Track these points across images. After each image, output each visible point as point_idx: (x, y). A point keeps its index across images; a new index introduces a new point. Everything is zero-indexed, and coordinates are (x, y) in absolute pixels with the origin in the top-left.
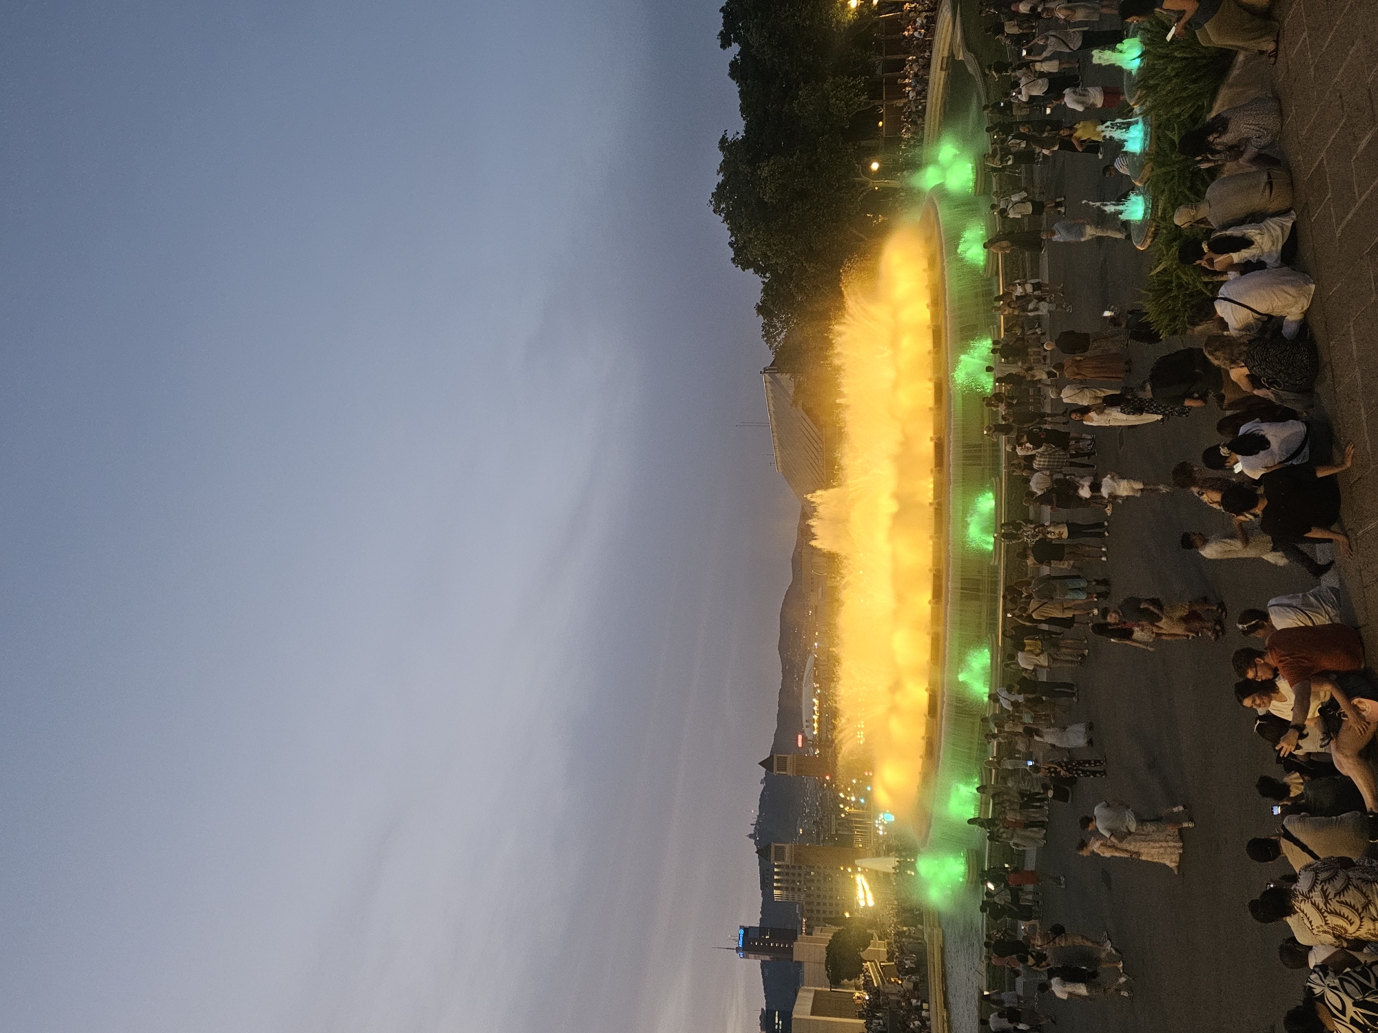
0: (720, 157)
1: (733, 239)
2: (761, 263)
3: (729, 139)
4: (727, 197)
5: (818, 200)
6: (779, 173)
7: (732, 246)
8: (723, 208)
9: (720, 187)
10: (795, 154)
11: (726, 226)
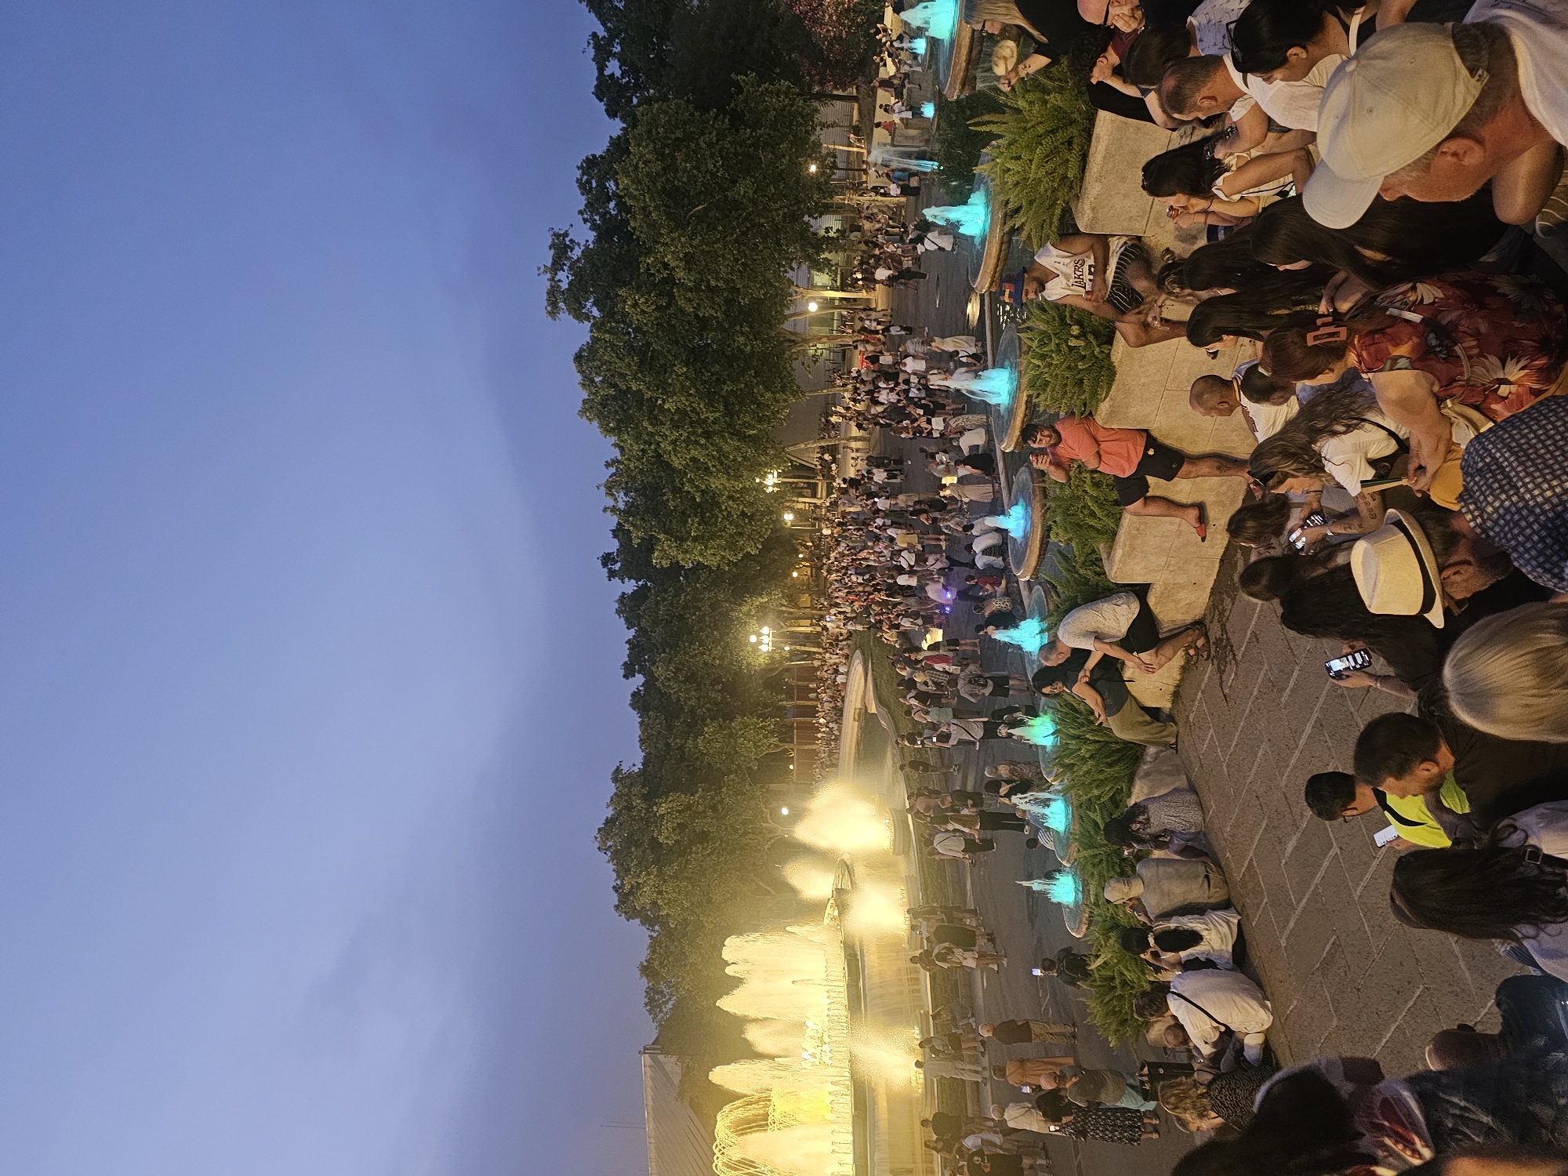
0: (612, 789)
1: (619, 882)
2: (649, 913)
3: (624, 772)
4: (616, 835)
5: (721, 845)
6: (678, 811)
7: (617, 891)
8: (611, 846)
9: (609, 822)
10: (697, 792)
11: (611, 866)
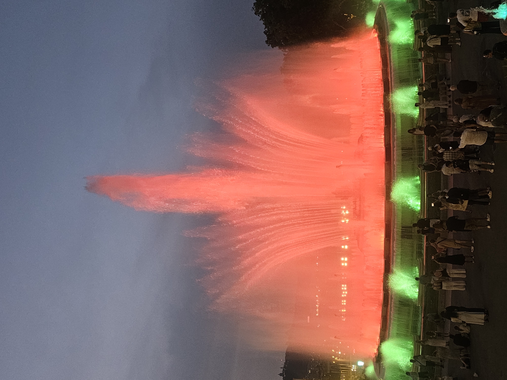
1: (266, 29)
2: (283, 43)
4: (263, 5)
5: (316, 6)
7: (266, 34)
8: (260, 12)
11: (262, 22)
